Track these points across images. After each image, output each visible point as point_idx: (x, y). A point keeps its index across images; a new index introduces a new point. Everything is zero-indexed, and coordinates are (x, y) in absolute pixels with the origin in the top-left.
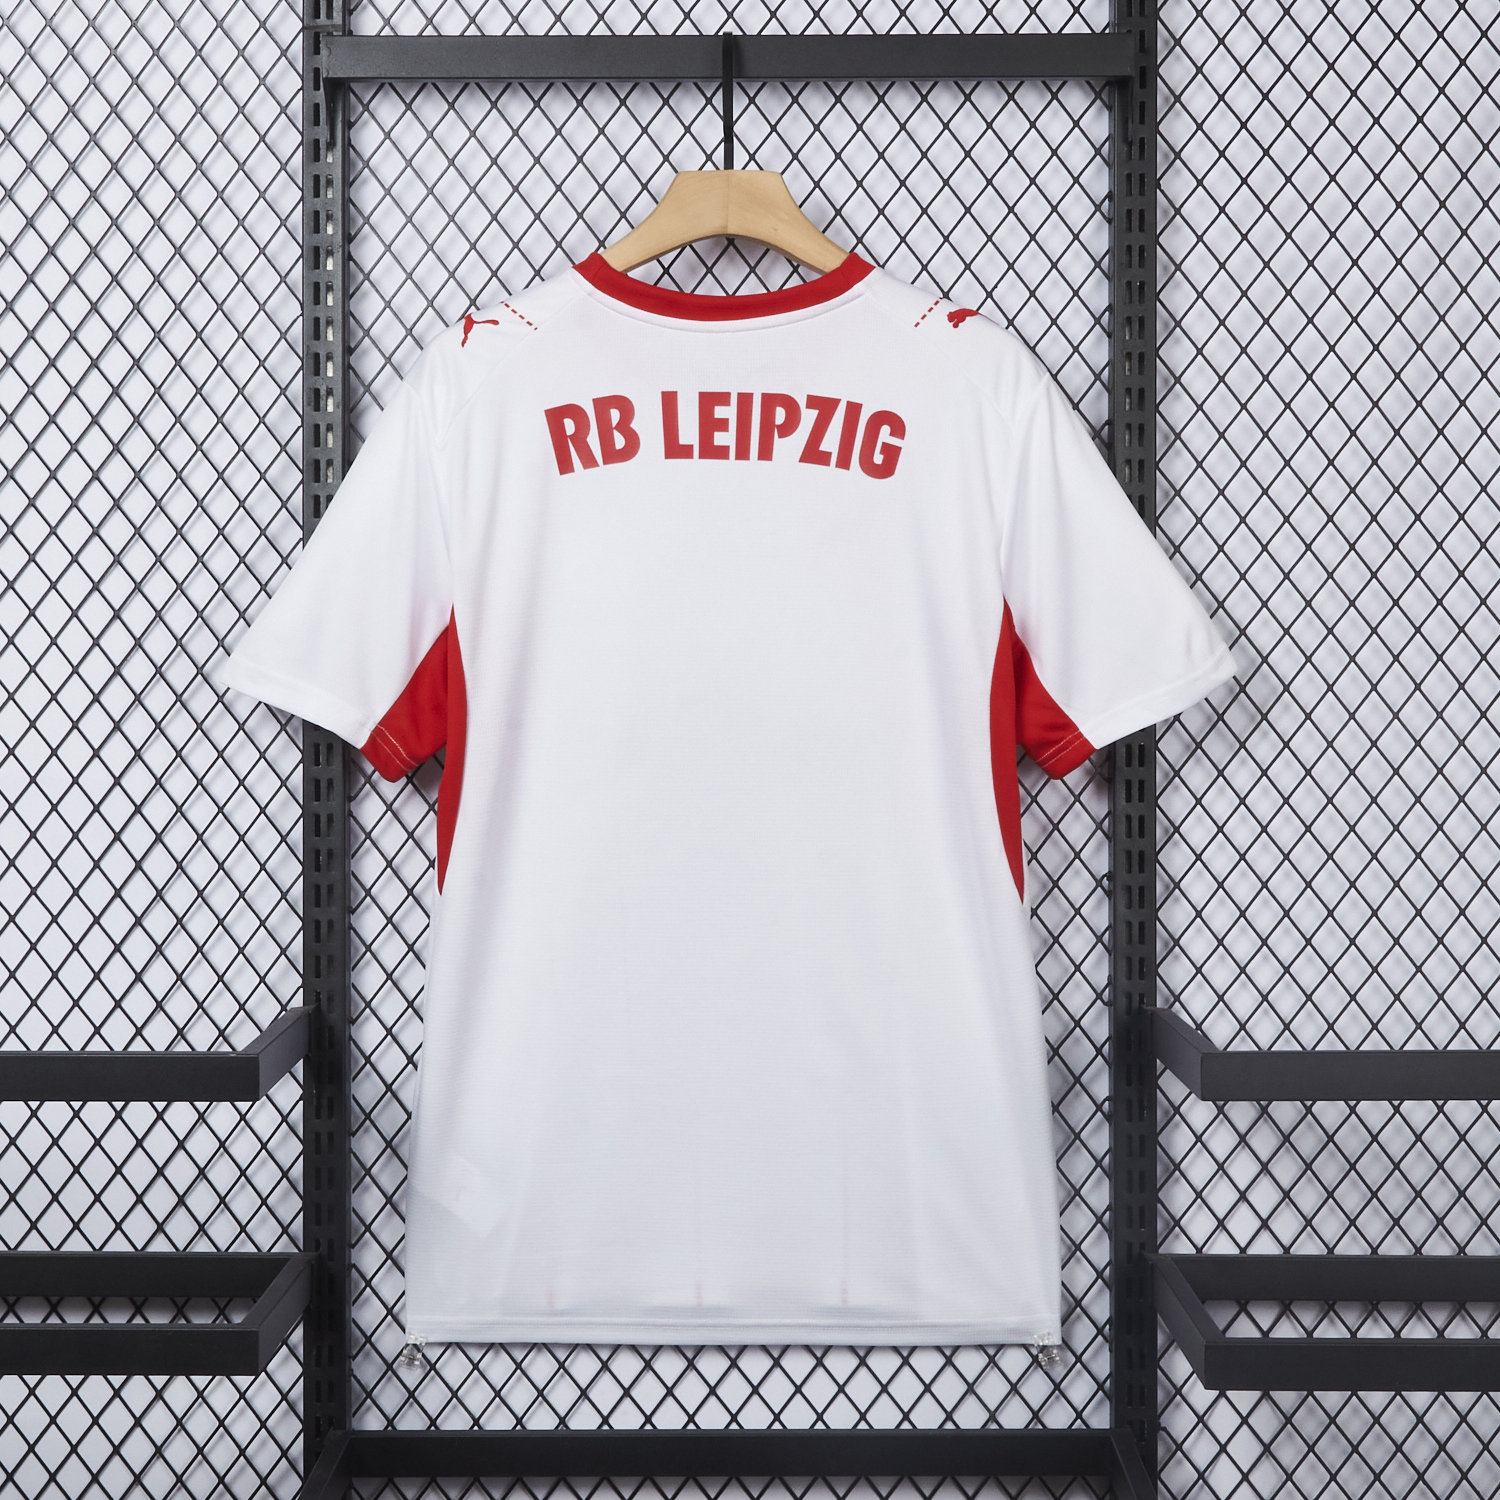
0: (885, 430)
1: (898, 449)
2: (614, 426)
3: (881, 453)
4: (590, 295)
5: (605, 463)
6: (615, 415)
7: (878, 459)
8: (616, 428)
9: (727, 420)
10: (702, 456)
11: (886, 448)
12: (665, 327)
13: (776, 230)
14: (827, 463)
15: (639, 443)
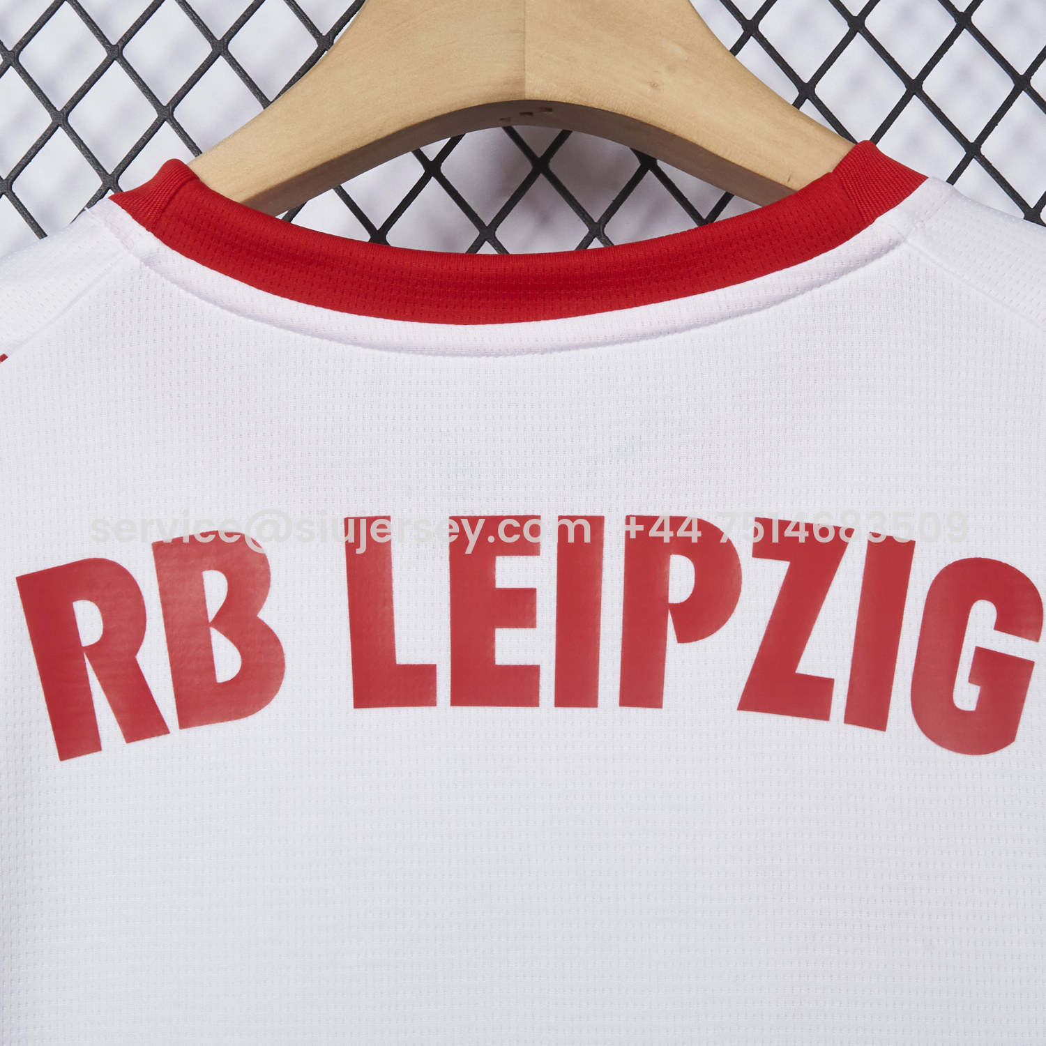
0: (983, 614)
1: (1023, 668)
2: (211, 616)
3: (973, 679)
4: (149, 261)
5: (184, 722)
6: (215, 588)
7: (966, 695)
8: (217, 622)
9: (532, 592)
10: (459, 698)
11: (987, 662)
12: (355, 343)
13: (654, 85)
14: (820, 711)
15: (282, 665)
